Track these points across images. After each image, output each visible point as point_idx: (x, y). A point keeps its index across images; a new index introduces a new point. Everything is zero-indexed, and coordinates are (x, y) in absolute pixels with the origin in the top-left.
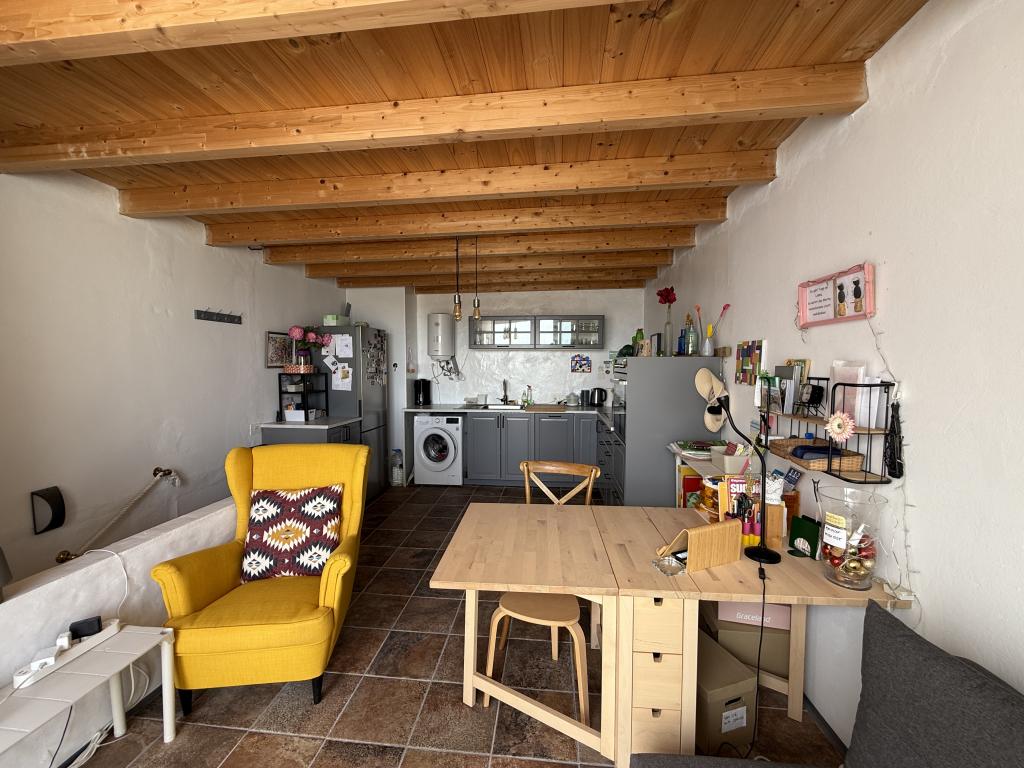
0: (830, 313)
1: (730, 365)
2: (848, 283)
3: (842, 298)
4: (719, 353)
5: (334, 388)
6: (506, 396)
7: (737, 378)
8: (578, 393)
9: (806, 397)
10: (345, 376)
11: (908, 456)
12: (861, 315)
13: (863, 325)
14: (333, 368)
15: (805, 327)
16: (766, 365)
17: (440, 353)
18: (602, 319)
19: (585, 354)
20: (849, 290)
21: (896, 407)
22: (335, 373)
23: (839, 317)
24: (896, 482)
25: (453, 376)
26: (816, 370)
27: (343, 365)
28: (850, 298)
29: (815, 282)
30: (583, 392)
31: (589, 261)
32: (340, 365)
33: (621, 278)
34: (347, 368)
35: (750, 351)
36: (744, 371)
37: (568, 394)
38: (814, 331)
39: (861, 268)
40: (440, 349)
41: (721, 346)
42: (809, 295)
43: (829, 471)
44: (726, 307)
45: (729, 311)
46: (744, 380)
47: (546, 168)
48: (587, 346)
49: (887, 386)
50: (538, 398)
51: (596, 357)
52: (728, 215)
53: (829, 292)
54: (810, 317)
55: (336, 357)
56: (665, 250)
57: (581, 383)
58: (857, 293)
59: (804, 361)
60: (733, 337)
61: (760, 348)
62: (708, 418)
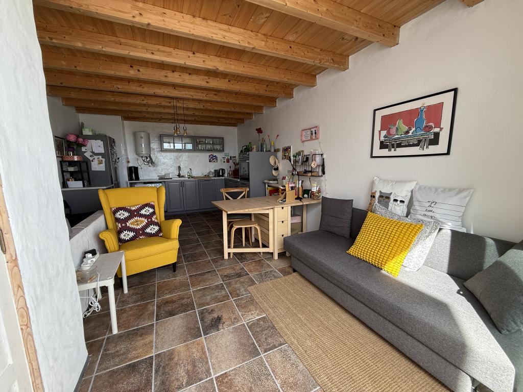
0: (309, 138)
1: (280, 154)
2: (313, 130)
3: (312, 134)
4: (276, 151)
5: (93, 169)
6: (179, 174)
7: (283, 158)
8: (213, 171)
9: (305, 160)
10: (100, 163)
11: (326, 170)
12: (317, 139)
13: (317, 141)
14: (91, 159)
15: (303, 142)
16: (292, 153)
17: (144, 153)
18: (223, 139)
19: (215, 154)
20: (314, 132)
21: (323, 159)
22: (92, 161)
23: (311, 139)
24: (324, 176)
25: (150, 164)
26: (306, 153)
27: (98, 157)
28: (314, 134)
29: (306, 130)
30: (215, 170)
31: (223, 114)
32: (96, 157)
33: (231, 122)
34: (101, 158)
35: (287, 149)
36: (285, 156)
37: (208, 171)
38: (305, 143)
39: (316, 127)
40: (144, 150)
41: (276, 148)
42: (304, 133)
43: (312, 176)
44: (278, 136)
45: (278, 137)
46: (285, 158)
47: (229, 81)
48: (216, 150)
49: (322, 155)
50: (194, 174)
51: (219, 156)
52: (277, 105)
53: (309, 133)
54: (304, 139)
55: (92, 152)
56: (250, 113)
57: (213, 167)
58: (315, 133)
59: (303, 151)
60: (281, 145)
61: (290, 148)
62: (274, 172)
